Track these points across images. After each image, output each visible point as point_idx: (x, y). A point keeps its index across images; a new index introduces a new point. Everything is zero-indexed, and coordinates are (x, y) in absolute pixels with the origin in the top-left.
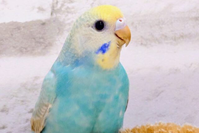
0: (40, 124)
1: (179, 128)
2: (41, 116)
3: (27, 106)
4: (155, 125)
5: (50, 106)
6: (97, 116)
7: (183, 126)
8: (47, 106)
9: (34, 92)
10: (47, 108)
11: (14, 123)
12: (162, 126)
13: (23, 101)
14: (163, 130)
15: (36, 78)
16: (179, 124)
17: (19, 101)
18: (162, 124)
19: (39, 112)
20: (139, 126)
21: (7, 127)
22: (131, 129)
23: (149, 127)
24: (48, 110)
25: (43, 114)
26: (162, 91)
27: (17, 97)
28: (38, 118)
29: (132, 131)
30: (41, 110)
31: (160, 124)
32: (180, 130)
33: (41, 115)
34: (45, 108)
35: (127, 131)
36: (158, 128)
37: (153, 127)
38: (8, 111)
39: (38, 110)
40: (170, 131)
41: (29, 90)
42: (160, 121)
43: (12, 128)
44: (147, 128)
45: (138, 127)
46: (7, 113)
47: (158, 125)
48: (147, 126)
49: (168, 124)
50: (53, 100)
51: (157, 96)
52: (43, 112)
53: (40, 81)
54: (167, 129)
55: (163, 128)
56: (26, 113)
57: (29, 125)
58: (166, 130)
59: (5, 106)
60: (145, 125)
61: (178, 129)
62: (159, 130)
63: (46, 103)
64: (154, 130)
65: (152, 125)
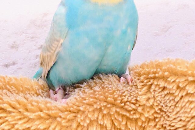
0: (51, 60)
1: (188, 64)
2: (52, 52)
3: (37, 43)
4: (163, 61)
5: (62, 41)
6: (106, 49)
7: (191, 61)
8: (58, 41)
9: (43, 28)
10: (59, 43)
11: (24, 59)
12: (171, 61)
13: (32, 38)
14: (171, 65)
15: (45, 15)
16: (188, 60)
17: (28, 37)
18: (170, 59)
19: (50, 47)
20: (148, 62)
21: (17, 64)
22: (139, 65)
23: (157, 63)
24: (60, 45)
25: (54, 49)
26: (171, 27)
27: (27, 34)
28: (48, 53)
29: (140, 67)
30: (52, 45)
31: (168, 59)
32: (188, 65)
33: (52, 50)
34: (57, 43)
35: (136, 67)
36: (167, 63)
37: (161, 63)
38: (18, 48)
39: (49, 45)
40: (178, 66)
41: (39, 26)
42: (169, 57)
43: (23, 64)
44: (156, 63)
45: (146, 63)
46: (17, 49)
47: (166, 61)
48: (156, 61)
49: (177, 60)
50: (65, 35)
51: (166, 31)
52: (54, 47)
53: (50, 18)
54: (176, 65)
55: (172, 64)
56: (36, 49)
57: (39, 61)
58: (174, 65)
59: (14, 42)
60: (154, 61)
61: (186, 64)
62: (168, 66)
63: (58, 38)
64: (162, 66)
65: (160, 61)
